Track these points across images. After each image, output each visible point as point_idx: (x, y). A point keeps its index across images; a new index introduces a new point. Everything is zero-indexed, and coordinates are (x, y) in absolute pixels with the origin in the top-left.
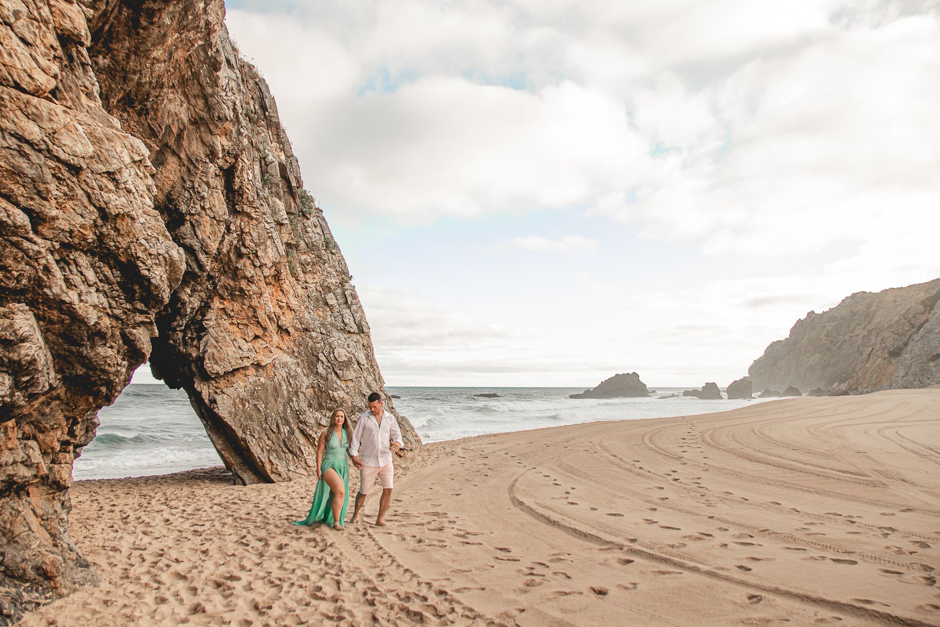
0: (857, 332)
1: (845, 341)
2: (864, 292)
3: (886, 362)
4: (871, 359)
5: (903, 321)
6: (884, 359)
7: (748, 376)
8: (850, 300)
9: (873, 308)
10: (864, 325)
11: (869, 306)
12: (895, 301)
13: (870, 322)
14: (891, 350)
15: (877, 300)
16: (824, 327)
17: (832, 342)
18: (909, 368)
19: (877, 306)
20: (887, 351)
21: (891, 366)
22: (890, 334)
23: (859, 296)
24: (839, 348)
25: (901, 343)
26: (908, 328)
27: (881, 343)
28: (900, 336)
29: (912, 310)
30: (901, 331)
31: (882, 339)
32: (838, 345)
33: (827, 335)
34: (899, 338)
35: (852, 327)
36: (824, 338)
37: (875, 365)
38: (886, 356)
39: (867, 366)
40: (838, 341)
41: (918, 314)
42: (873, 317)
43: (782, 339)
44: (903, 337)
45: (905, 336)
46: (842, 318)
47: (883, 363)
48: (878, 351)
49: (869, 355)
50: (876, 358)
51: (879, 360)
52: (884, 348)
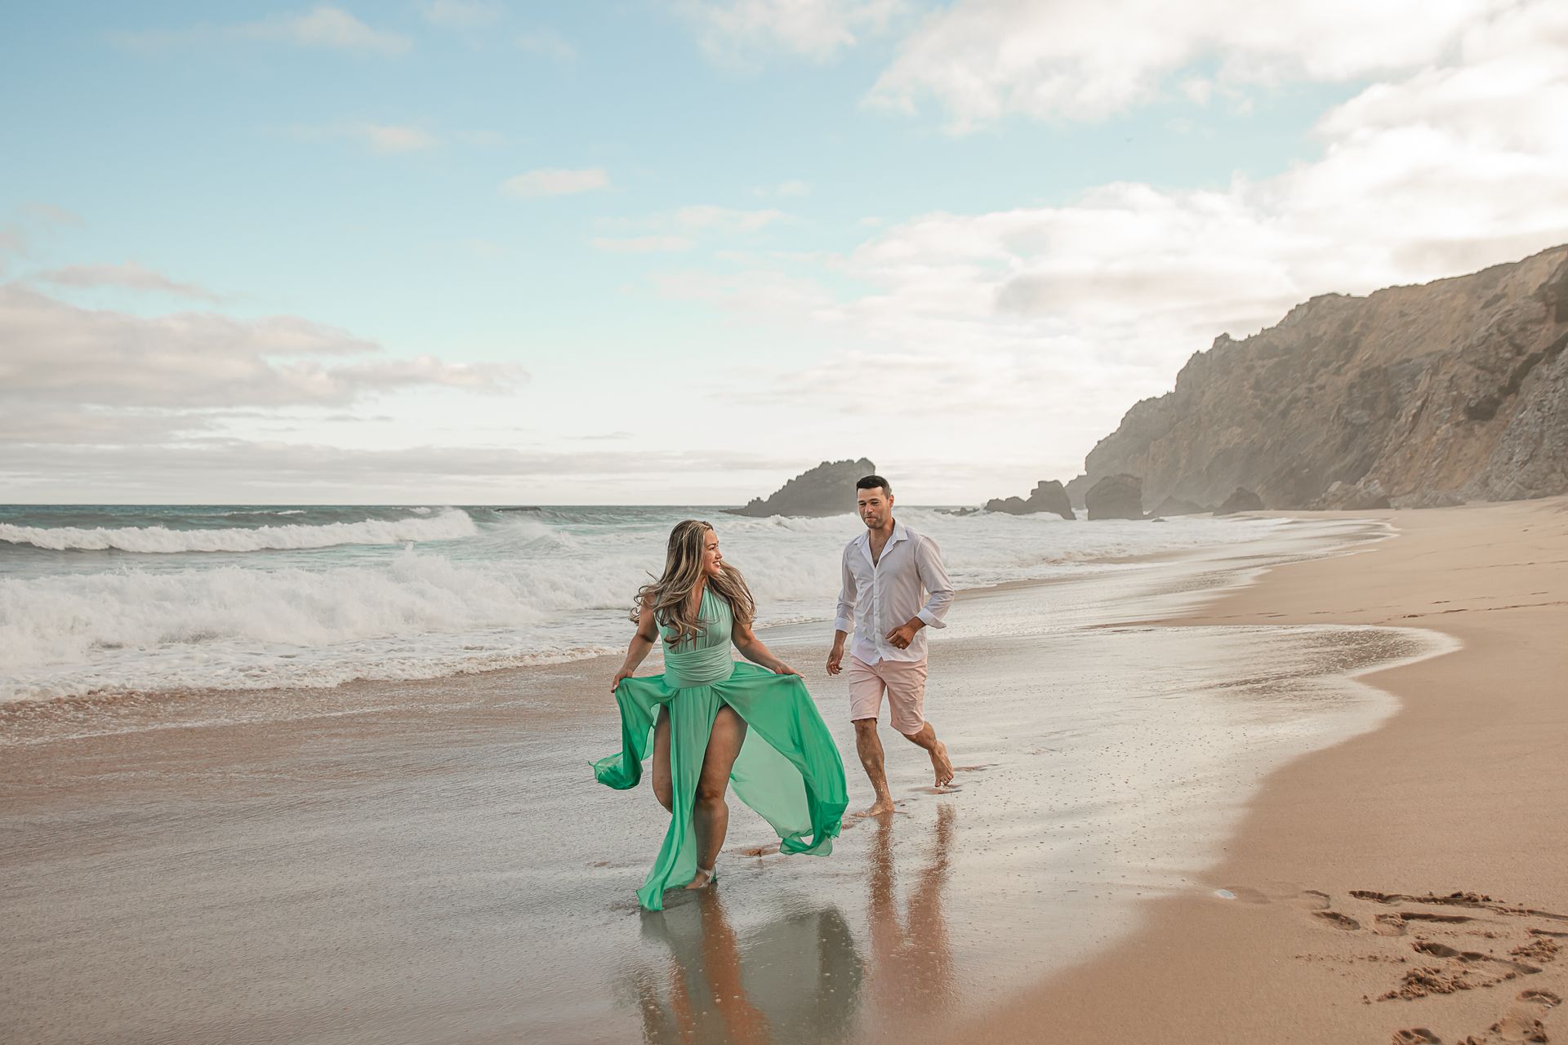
0: (1321, 381)
1: (1295, 400)
2: (1335, 295)
3: (1460, 430)
4: (1422, 425)
5: (1496, 338)
6: (1458, 424)
7: (1085, 473)
8: (1305, 311)
9: (1356, 329)
10: (1335, 365)
11: (1347, 324)
12: (1402, 314)
13: (1348, 358)
14: (1473, 404)
15: (1363, 312)
16: (1250, 369)
17: (1267, 401)
18: (1539, 442)
19: (1364, 325)
20: (1462, 406)
21: (1473, 440)
22: (1469, 368)
23: (1324, 302)
24: (1284, 414)
25: (1494, 390)
26: (1508, 355)
27: (1449, 389)
28: (1493, 372)
29: (1516, 313)
30: (1492, 360)
31: (1451, 380)
32: (1281, 406)
33: (1257, 386)
34: (1488, 376)
35: (1310, 371)
36: (1251, 392)
37: (1434, 439)
38: (1462, 418)
39: (1413, 441)
40: (1281, 399)
41: (1531, 322)
42: (1355, 348)
43: (1159, 396)
44: (1498, 375)
45: (1504, 372)
46: (1288, 350)
47: (1455, 435)
48: (1441, 407)
49: (1416, 416)
50: (1436, 424)
51: (1444, 427)
52: (1455, 401)
